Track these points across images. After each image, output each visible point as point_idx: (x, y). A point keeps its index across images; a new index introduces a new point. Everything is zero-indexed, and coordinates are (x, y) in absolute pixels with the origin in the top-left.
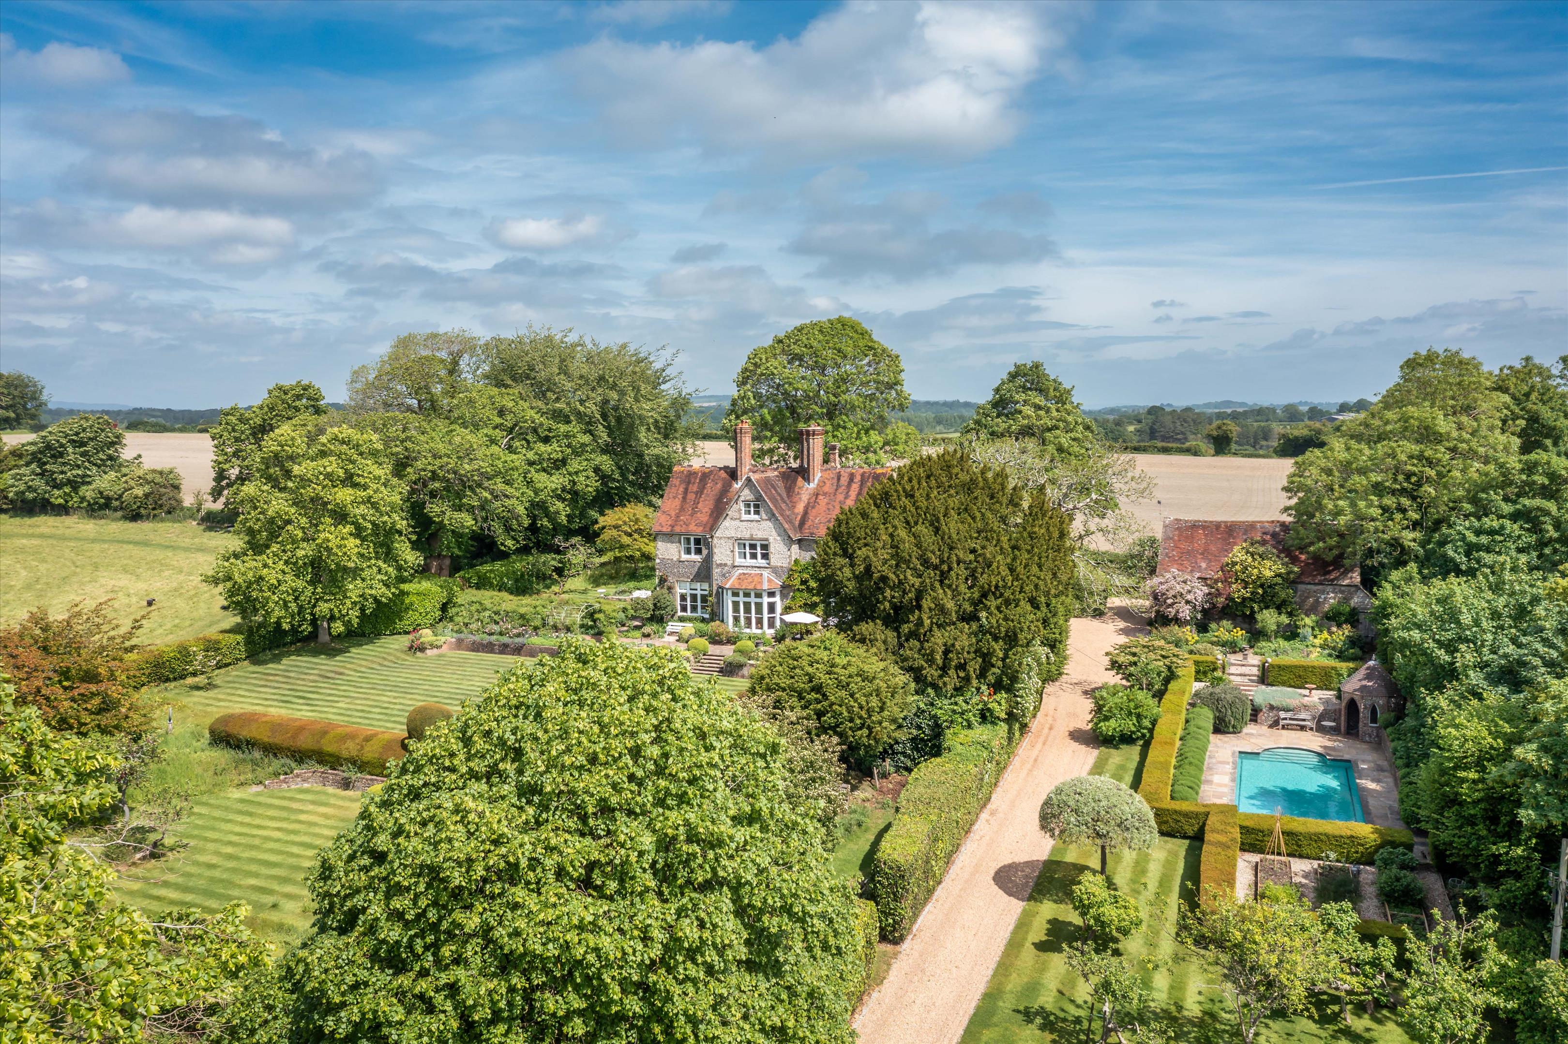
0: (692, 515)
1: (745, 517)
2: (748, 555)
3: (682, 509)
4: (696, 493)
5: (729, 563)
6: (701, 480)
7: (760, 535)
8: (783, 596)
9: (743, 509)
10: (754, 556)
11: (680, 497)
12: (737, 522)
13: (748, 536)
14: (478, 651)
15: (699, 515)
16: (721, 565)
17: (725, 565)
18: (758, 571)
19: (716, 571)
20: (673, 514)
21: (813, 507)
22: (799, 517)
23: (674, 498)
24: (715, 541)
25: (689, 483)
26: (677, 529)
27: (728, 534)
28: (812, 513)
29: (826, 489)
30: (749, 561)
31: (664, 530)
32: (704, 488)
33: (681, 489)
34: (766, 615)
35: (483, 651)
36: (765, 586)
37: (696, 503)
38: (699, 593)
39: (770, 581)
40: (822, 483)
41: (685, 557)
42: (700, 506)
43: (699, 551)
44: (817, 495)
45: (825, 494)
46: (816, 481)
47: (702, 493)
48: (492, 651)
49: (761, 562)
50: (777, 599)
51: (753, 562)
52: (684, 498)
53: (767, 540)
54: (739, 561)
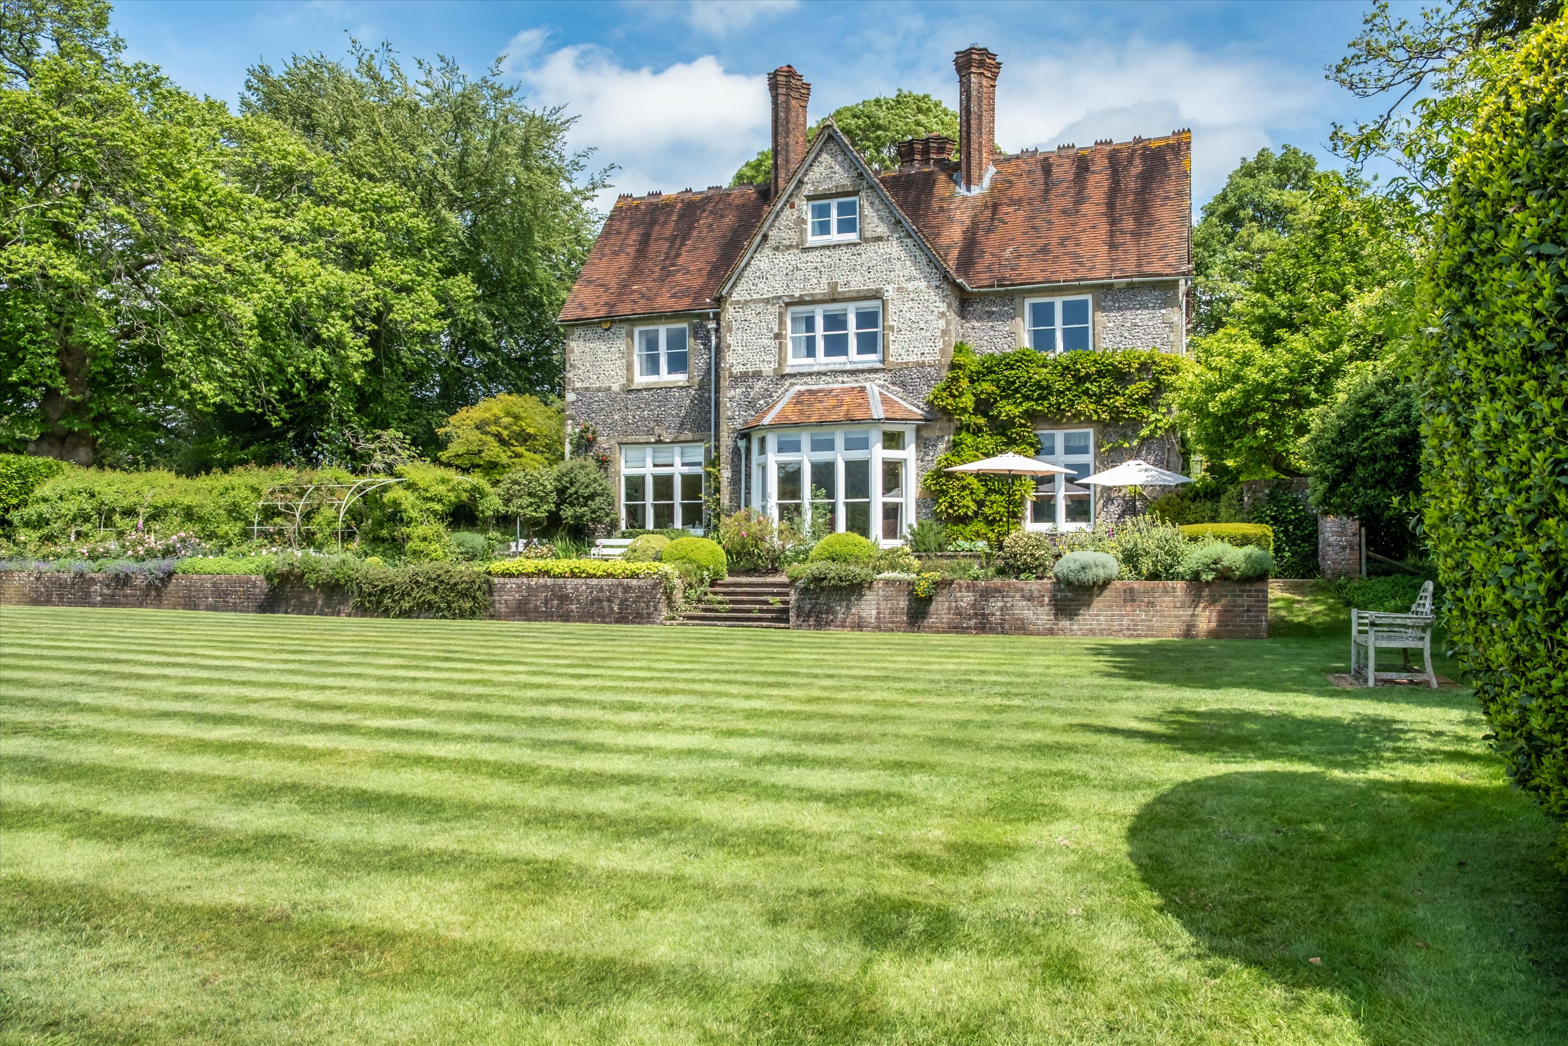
0: (662, 280)
1: (812, 240)
2: (820, 345)
3: (636, 271)
4: (672, 240)
5: (768, 369)
6: (681, 216)
7: (857, 283)
8: (924, 444)
9: (809, 218)
10: (836, 346)
11: (631, 250)
12: (792, 257)
13: (821, 289)
14: (48, 602)
15: (679, 277)
16: (745, 376)
17: (758, 375)
18: (850, 382)
19: (731, 395)
20: (613, 283)
21: (989, 231)
22: (954, 253)
23: (616, 253)
24: (730, 313)
25: (653, 223)
26: (624, 309)
27: (765, 290)
28: (990, 242)
29: (1020, 189)
30: (822, 360)
31: (590, 314)
32: (691, 228)
33: (634, 236)
34: (877, 499)
35: (61, 602)
36: (878, 412)
37: (672, 256)
38: (678, 471)
39: (885, 401)
40: (1002, 185)
41: (641, 380)
42: (680, 261)
43: (678, 363)
44: (995, 207)
45: (1017, 203)
46: (986, 182)
47: (686, 237)
48: (85, 600)
49: (854, 358)
50: (909, 453)
51: (837, 362)
52: (642, 252)
53: (876, 295)
54: (795, 362)
